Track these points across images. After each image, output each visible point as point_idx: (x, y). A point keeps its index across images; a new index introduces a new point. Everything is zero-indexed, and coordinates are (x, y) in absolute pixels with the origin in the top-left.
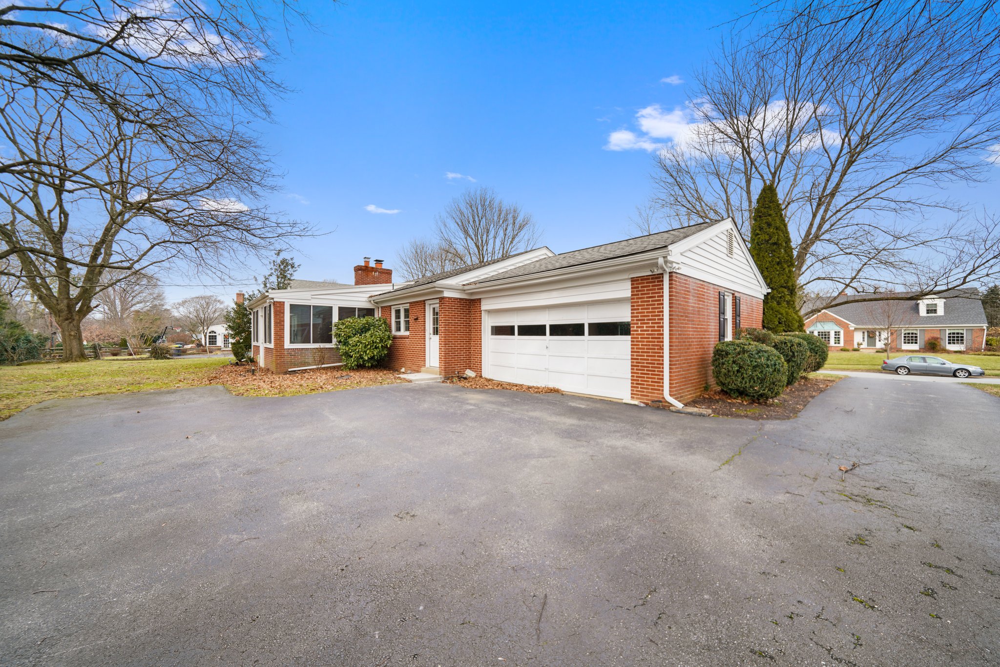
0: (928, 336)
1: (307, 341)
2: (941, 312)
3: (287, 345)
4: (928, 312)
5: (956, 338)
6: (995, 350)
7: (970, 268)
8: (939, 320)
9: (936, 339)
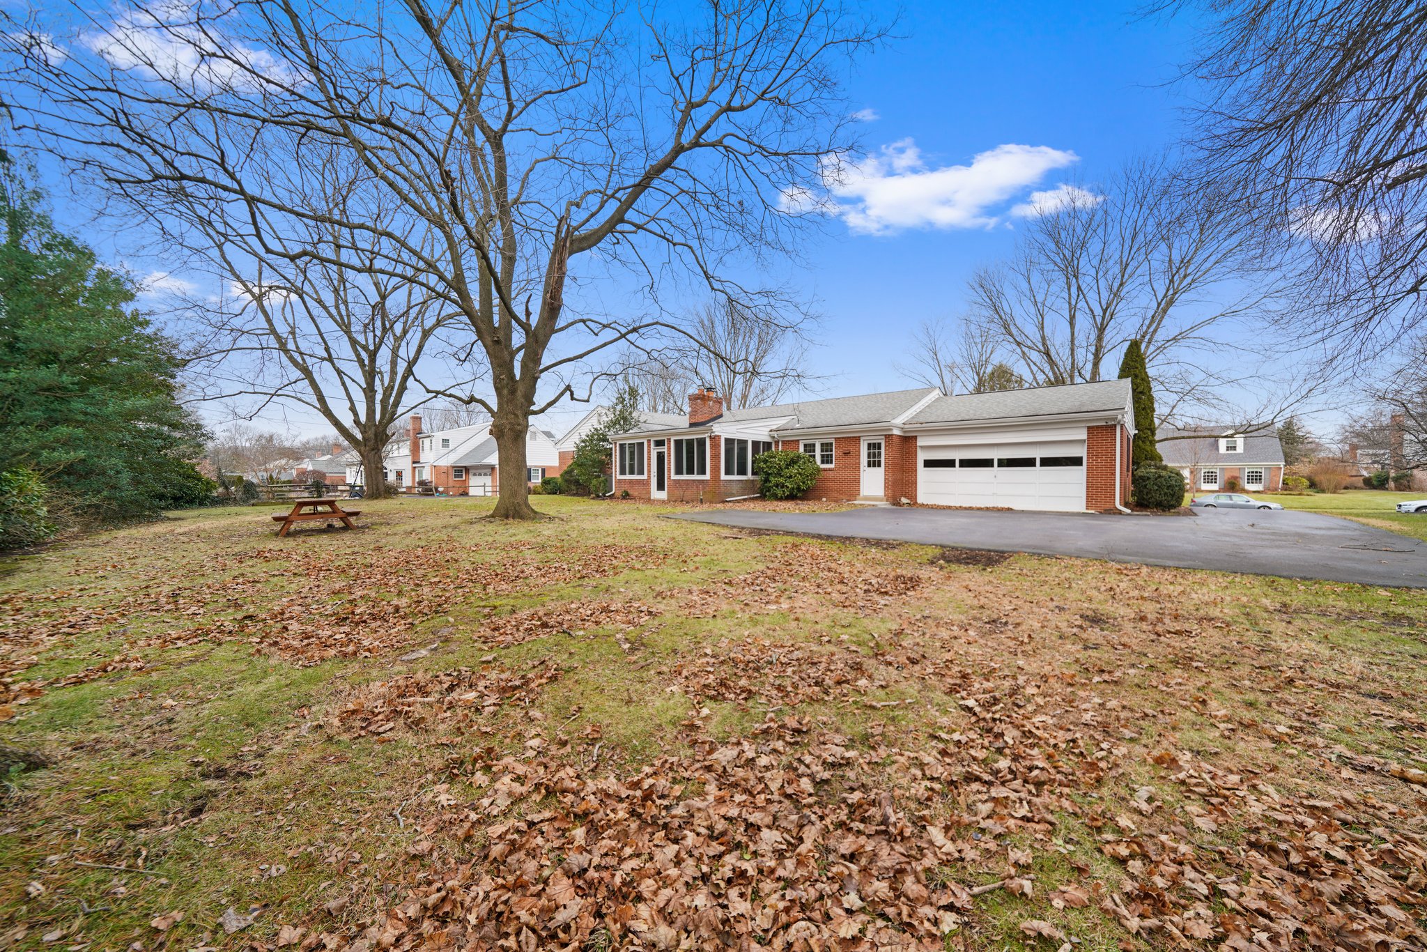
0: (1228, 475)
1: (733, 474)
2: (1240, 449)
3: (723, 477)
4: (1228, 448)
5: (1255, 477)
6: (1291, 490)
7: (1277, 410)
8: (1238, 458)
9: (1236, 478)
